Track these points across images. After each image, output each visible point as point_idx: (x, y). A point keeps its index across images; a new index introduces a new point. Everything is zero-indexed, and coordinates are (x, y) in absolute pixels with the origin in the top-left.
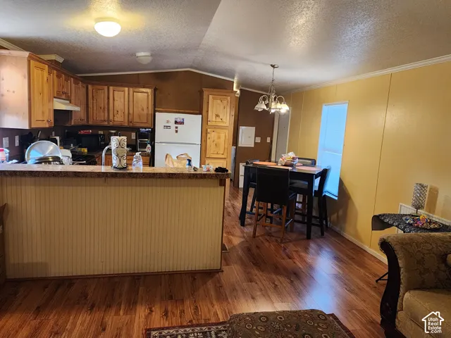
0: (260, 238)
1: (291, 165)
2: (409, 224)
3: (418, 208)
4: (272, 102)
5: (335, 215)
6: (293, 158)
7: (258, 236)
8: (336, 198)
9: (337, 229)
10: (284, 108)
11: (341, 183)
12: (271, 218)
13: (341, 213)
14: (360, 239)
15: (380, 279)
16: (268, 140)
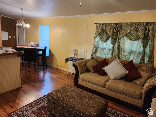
0: (28, 73)
1: (33, 47)
2: (75, 59)
3: (74, 55)
4: (23, 23)
5: (49, 61)
6: (34, 44)
7: (27, 73)
8: (49, 56)
9: (50, 65)
10: (28, 26)
11: (50, 51)
12: (28, 66)
13: (51, 60)
14: (58, 66)
15: (68, 75)
16: (14, 37)
